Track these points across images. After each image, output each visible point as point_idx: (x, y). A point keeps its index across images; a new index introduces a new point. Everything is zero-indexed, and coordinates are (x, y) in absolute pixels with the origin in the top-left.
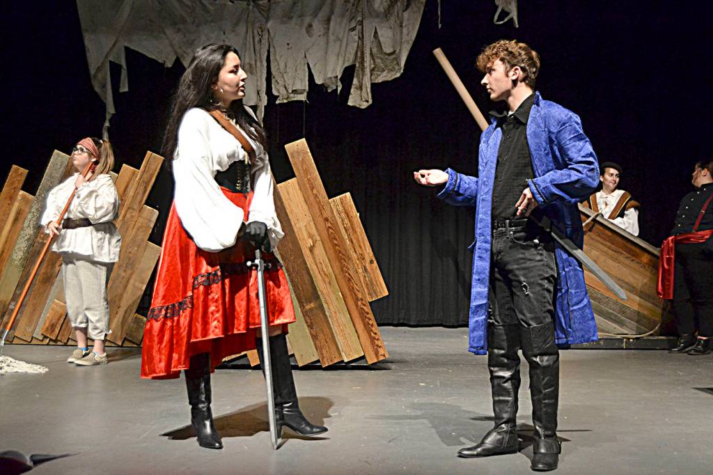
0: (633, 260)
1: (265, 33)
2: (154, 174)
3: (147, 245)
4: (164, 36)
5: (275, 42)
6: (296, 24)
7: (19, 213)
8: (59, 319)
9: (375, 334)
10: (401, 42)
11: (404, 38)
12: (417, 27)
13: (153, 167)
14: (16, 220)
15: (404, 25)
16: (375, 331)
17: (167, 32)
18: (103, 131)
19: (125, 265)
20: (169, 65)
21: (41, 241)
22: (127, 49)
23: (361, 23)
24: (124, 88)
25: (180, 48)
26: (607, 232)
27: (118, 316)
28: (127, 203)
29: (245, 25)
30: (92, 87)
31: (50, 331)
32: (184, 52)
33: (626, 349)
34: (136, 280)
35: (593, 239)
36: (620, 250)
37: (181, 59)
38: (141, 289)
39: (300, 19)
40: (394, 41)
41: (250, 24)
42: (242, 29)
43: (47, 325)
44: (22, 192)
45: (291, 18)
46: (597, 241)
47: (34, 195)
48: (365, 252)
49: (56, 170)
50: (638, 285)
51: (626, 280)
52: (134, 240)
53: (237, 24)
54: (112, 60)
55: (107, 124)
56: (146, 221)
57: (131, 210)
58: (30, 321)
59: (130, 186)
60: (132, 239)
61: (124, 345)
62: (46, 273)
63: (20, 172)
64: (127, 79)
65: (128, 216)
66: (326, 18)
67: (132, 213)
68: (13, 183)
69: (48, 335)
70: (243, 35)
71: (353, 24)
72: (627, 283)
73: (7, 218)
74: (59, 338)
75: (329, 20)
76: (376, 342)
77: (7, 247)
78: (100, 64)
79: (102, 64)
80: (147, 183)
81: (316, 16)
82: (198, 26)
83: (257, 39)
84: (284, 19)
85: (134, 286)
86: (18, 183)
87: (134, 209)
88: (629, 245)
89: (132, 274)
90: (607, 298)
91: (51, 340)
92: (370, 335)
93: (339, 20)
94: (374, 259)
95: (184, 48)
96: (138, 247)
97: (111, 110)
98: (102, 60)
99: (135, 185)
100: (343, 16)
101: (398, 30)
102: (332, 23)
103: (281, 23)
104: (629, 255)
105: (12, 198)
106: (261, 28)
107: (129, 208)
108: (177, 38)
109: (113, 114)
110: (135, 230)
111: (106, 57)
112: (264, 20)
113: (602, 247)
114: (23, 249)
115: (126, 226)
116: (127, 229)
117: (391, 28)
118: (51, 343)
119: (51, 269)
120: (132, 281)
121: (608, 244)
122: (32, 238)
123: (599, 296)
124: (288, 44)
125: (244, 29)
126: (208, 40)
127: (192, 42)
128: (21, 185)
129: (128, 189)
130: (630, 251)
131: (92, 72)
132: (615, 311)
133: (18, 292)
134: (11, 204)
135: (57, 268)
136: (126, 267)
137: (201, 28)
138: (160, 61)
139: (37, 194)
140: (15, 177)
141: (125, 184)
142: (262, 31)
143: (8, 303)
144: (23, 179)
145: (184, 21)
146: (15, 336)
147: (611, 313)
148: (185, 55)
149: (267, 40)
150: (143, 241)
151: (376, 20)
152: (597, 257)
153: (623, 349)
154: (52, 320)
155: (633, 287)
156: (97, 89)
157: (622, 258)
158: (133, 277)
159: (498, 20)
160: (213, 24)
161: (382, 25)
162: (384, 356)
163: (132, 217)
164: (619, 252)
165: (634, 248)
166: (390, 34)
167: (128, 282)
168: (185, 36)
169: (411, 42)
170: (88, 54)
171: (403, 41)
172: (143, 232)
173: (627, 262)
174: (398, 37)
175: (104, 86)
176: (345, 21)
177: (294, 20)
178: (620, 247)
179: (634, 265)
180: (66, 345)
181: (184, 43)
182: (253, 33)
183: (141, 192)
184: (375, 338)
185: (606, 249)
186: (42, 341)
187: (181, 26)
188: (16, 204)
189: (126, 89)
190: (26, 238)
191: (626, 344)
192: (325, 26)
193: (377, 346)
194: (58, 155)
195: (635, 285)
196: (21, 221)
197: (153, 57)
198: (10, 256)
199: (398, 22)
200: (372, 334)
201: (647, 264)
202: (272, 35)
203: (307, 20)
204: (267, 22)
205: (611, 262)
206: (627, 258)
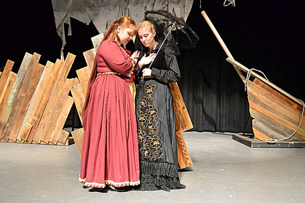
0: (290, 107)
1: (127, 10)
2: (71, 63)
3: (68, 97)
4: (86, 13)
5: (131, 14)
6: (140, 6)
7: (10, 82)
8: (28, 132)
9: (185, 151)
10: (184, 13)
11: (185, 11)
12: (191, 7)
13: (71, 60)
14: (9, 85)
15: (186, 6)
16: (185, 150)
17: (87, 10)
18: (61, 51)
19: (57, 107)
20: (88, 24)
21: (20, 95)
22: (71, 18)
23: (167, 5)
24: (70, 34)
25: (92, 17)
26: (279, 94)
27: (54, 130)
28: (59, 77)
29: (119, 7)
30: (57, 34)
31: (24, 137)
32: (94, 18)
33: (290, 148)
34: (63, 114)
35: (273, 97)
36: (285, 102)
37: (93, 21)
38: (65, 118)
39: (141, 4)
40: (181, 13)
41: (121, 7)
42: (117, 8)
43: (22, 134)
44: (12, 72)
45: (138, 4)
46: (275, 98)
47: (17, 73)
48: (180, 102)
49: (26, 62)
50: (292, 118)
51: (287, 116)
52: (62, 95)
53: (116, 6)
54: (65, 23)
55: (63, 48)
56: (67, 86)
57: (60, 81)
58: (15, 132)
59: (60, 69)
60: (61, 95)
61: (57, 144)
62: (22, 110)
63: (11, 63)
64: (71, 30)
65: (59, 83)
66: (152, 4)
67: (61, 82)
68: (8, 68)
69: (23, 139)
70: (118, 11)
71: (164, 6)
72: (288, 117)
73: (5, 84)
74: (28, 140)
75: (154, 5)
76: (186, 156)
77: (5, 98)
78: (60, 24)
79: (61, 24)
80: (68, 68)
81: (148, 3)
82: (99, 8)
83: (124, 13)
84: (135, 4)
85: (62, 117)
86: (10, 68)
87: (62, 80)
88: (289, 100)
89: (61, 111)
90: (279, 124)
91: (24, 141)
92: (182, 151)
93: (158, 4)
94: (185, 107)
95: (94, 17)
96: (64, 98)
97: (64, 42)
98: (61, 22)
99: (63, 69)
100: (160, 2)
101: (183, 9)
102: (155, 5)
103: (134, 6)
104: (288, 105)
105: (7, 75)
106: (125, 8)
107: (59, 80)
108: (91, 13)
109: (65, 44)
110: (62, 90)
111: (63, 21)
112: (127, 5)
113: (277, 100)
114: (12, 99)
115: (58, 88)
116: (58, 90)
117: (180, 7)
118: (25, 142)
119: (24, 108)
120: (61, 114)
121: (280, 99)
122: (16, 93)
123: (275, 123)
124: (137, 15)
125: (118, 9)
126: (103, 13)
127: (97, 14)
128: (11, 69)
129: (59, 71)
130: (289, 103)
131: (57, 27)
132: (282, 130)
133: (10, 119)
134: (7, 78)
135: (27, 108)
136: (58, 107)
137: (100, 8)
138: (84, 23)
139: (18, 73)
140: (9, 65)
141: (58, 68)
142: (126, 9)
143: (6, 123)
144: (12, 66)
145: (94, 6)
146: (9, 139)
147: (281, 131)
148: (94, 20)
149: (128, 13)
150: (66, 95)
151: (174, 4)
152: (275, 106)
153: (288, 148)
154: (24, 132)
155: (291, 119)
156: (59, 34)
157: (285, 106)
158: (62, 112)
159: (225, 5)
160: (106, 7)
161: (176, 6)
162: (190, 164)
163: (61, 84)
164: (284, 103)
165: (291, 101)
166: (180, 10)
167: (59, 115)
168: (94, 12)
169: (189, 13)
170: (55, 20)
171: (185, 12)
172: (66, 91)
173: (288, 107)
174: (183, 11)
175: (62, 33)
176: (160, 5)
177: (139, 5)
178: (284, 101)
179: (291, 109)
180: (31, 143)
181: (94, 15)
182: (122, 10)
183: (65, 72)
184: (185, 154)
185: (279, 102)
186: (21, 141)
187: (93, 8)
188: (9, 78)
189: (71, 35)
190: (13, 94)
191: (290, 145)
192: (152, 7)
193: (186, 158)
194: (28, 54)
195: (291, 118)
196: (11, 86)
197: (82, 21)
198: (7, 102)
199: (183, 5)
200: (183, 151)
201: (296, 108)
202: (130, 11)
203: (145, 4)
204: (128, 5)
205: (281, 107)
206: (288, 106)
